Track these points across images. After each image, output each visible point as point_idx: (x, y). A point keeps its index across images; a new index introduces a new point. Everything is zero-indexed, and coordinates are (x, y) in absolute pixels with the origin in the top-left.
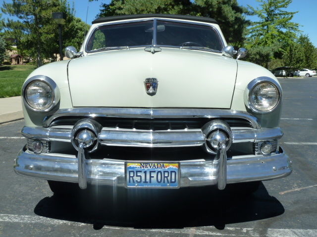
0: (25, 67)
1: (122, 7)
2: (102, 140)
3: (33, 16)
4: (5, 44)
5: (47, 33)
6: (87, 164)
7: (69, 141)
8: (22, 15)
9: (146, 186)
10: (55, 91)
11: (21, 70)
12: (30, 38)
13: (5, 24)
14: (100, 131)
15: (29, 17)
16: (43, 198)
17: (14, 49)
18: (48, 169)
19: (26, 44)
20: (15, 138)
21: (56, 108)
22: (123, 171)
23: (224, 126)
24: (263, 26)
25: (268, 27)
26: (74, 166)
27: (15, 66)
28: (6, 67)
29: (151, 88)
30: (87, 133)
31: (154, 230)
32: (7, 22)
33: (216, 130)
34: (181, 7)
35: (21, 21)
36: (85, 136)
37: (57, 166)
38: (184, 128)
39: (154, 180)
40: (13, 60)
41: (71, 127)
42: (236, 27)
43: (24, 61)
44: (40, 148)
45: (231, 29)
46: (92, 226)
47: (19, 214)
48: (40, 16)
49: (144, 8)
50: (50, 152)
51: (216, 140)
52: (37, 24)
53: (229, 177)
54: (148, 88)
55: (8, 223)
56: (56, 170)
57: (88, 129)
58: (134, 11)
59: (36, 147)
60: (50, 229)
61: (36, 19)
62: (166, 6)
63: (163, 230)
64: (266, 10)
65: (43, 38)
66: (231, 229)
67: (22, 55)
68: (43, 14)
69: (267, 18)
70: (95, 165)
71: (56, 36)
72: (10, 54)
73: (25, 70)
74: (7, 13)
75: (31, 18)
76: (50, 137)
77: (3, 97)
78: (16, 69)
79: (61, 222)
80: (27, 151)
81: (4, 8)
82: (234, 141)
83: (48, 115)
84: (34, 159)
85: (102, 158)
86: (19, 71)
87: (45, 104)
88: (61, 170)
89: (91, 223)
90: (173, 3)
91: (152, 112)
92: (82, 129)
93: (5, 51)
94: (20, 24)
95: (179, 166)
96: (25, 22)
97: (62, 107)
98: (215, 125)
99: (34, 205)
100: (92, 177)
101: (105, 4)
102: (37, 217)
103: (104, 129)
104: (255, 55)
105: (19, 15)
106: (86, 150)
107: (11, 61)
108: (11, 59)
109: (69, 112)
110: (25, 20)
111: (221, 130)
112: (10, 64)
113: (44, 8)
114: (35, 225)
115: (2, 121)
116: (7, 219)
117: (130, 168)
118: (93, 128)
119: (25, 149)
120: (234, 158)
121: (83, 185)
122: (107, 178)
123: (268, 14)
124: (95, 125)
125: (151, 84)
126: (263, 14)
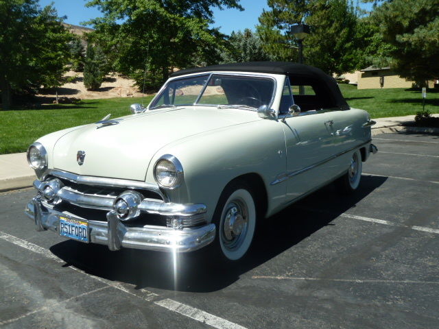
14: (60, 189)
23: (134, 196)
29: (80, 159)
33: (120, 199)
39: (74, 232)
47: (41, 246)
55: (26, 250)
91: (78, 179)
95: (88, 225)
97: (49, 168)
103: (65, 187)
116: (29, 248)
117: (62, 221)
124: (60, 184)
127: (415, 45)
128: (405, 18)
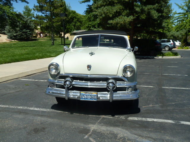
0: (44, 39)
1: (96, 11)
2: (73, 84)
3: (50, 12)
4: (34, 26)
5: (57, 22)
6: (68, 92)
7: (63, 84)
8: (44, 12)
9: (86, 100)
10: (59, 67)
11: (42, 41)
12: (48, 24)
13: (35, 17)
14: (73, 81)
15: (47, 13)
16: (54, 104)
17: (39, 29)
18: (56, 93)
19: (46, 27)
20: (42, 81)
21: (59, 73)
22: (79, 95)
23: (114, 81)
24: (185, 15)
25: (187, 16)
26: (64, 92)
27: (39, 38)
28: (34, 39)
29: (89, 68)
30: (69, 82)
31: (90, 115)
32: (36, 16)
33: (110, 82)
34: (128, 11)
35: (43, 15)
36: (68, 83)
37: (59, 92)
38: (100, 81)
39: (89, 98)
40: (38, 35)
41: (64, 80)
42: (159, 21)
43: (44, 35)
44: (53, 86)
45: (156, 23)
46: (70, 113)
47: (46, 108)
48: (53, 12)
49: (108, 12)
50: (57, 88)
51: (110, 86)
52: (52, 16)
53: (114, 98)
54: (88, 68)
55: (42, 111)
56: (59, 94)
57: (69, 81)
58: (103, 13)
59: (52, 86)
60: (56, 113)
61: (51, 14)
62: (120, 11)
63: (93, 116)
64: (187, 5)
65: (54, 25)
66: (117, 116)
67: (43, 32)
68: (55, 11)
69: (187, 10)
70: (71, 92)
71: (62, 23)
72: (37, 31)
73: (44, 41)
74: (36, 11)
75: (48, 13)
76: (57, 83)
77: (35, 59)
78: (40, 40)
79: (60, 111)
80: (49, 87)
81: (35, 8)
82: (117, 86)
83: (57, 75)
84: (52, 90)
85: (73, 90)
86: (41, 42)
87: (55, 72)
88: (60, 94)
89: (70, 112)
90: (124, 9)
91: (89, 76)
92: (67, 81)
93: (34, 30)
94: (42, 17)
95: (97, 94)
96: (45, 15)
97: (61, 73)
98: (110, 81)
99: (51, 106)
100: (70, 96)
101: (89, 5)
102: (52, 110)
103: (74, 81)
104: (171, 36)
105: (42, 12)
106: (68, 87)
107: (37, 36)
108: (37, 34)
109: (63, 75)
110: (46, 14)
111: (112, 83)
112: (37, 37)
113: (55, 8)
114: (51, 112)
115: (36, 73)
116: (42, 110)
117: (82, 94)
118: (71, 81)
119: (48, 87)
120: (118, 92)
121: (67, 98)
122: (74, 97)
123: (188, 8)
124: (71, 79)
125: (89, 67)
126: (184, 8)
127: (114, 24)
128: (110, 14)
